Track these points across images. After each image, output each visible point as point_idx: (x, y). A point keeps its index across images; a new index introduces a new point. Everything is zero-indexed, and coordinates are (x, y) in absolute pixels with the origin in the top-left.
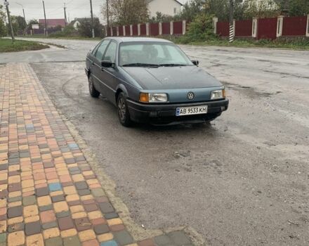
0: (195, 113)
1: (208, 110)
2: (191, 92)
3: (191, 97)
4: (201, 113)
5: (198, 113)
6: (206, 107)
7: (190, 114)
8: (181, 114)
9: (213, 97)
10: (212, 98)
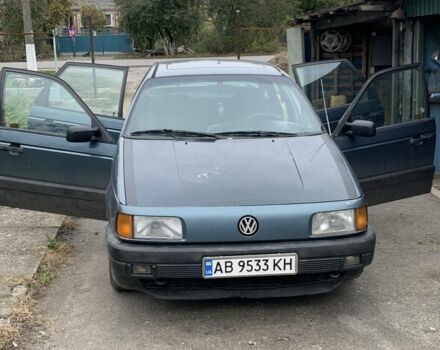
0: (261, 273)
1: (300, 266)
2: (248, 216)
3: (248, 229)
4: (277, 272)
5: (271, 272)
6: (293, 258)
7: (245, 273)
8: (218, 275)
9: (323, 228)
10: (315, 233)
